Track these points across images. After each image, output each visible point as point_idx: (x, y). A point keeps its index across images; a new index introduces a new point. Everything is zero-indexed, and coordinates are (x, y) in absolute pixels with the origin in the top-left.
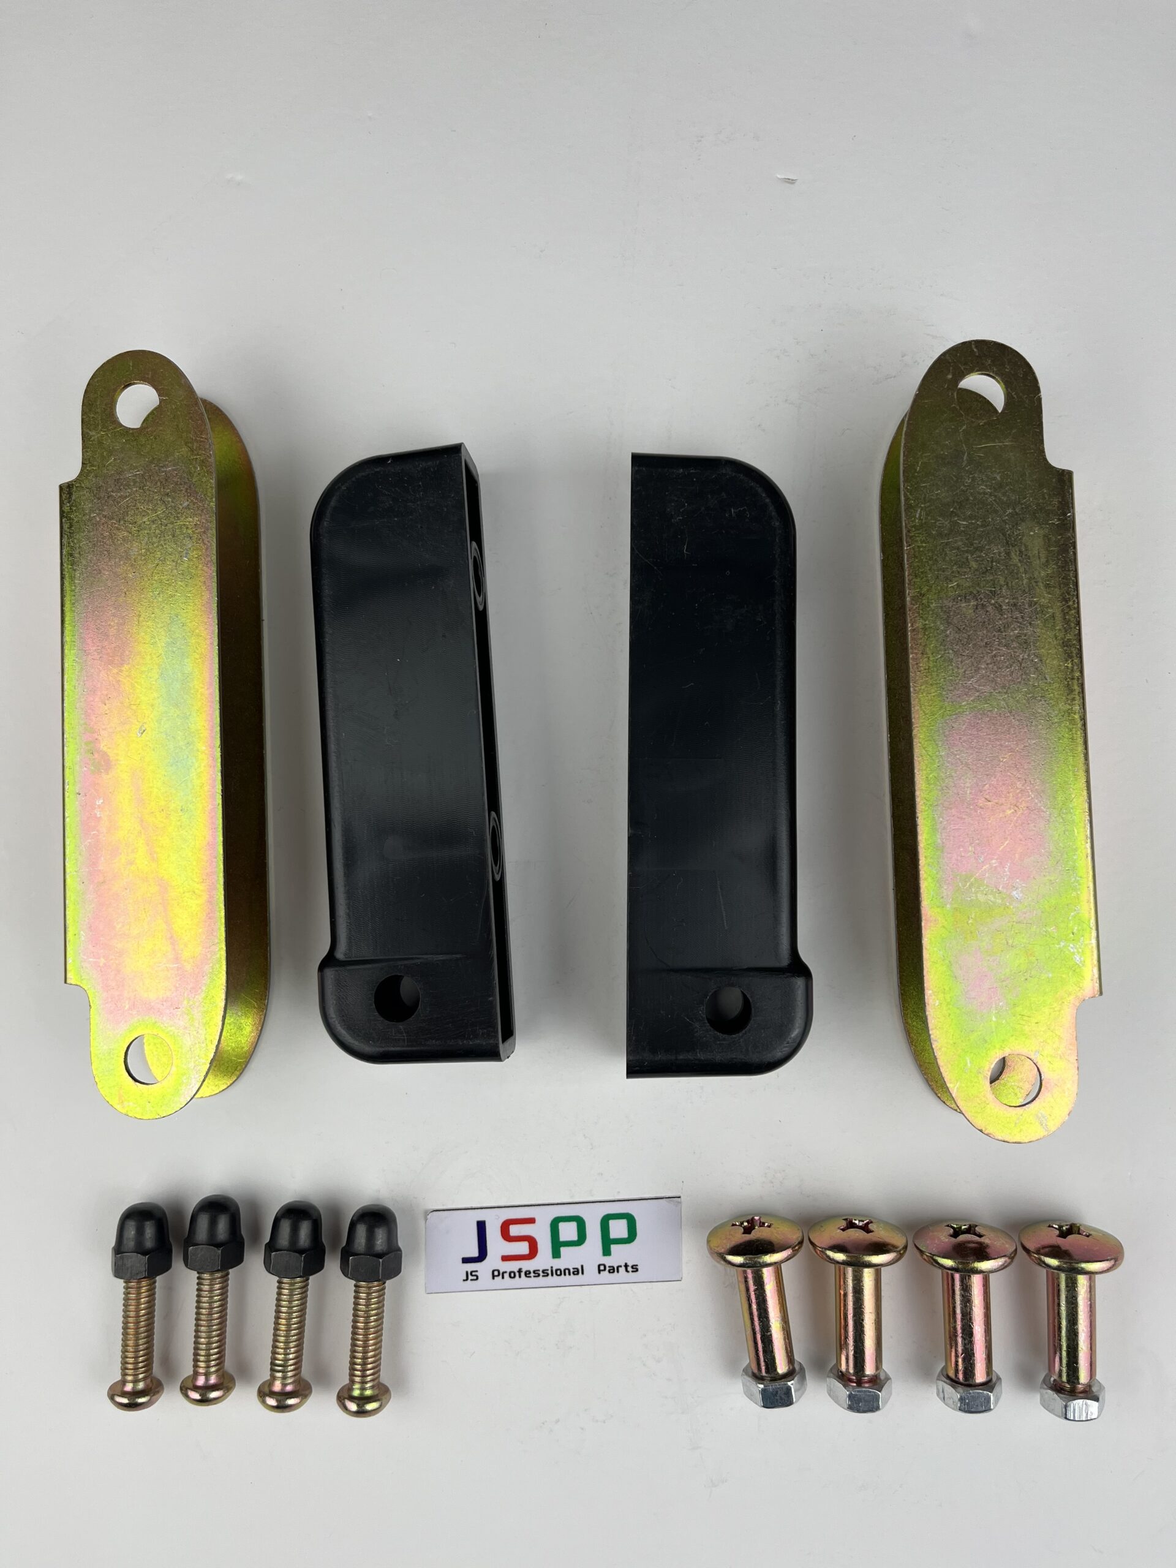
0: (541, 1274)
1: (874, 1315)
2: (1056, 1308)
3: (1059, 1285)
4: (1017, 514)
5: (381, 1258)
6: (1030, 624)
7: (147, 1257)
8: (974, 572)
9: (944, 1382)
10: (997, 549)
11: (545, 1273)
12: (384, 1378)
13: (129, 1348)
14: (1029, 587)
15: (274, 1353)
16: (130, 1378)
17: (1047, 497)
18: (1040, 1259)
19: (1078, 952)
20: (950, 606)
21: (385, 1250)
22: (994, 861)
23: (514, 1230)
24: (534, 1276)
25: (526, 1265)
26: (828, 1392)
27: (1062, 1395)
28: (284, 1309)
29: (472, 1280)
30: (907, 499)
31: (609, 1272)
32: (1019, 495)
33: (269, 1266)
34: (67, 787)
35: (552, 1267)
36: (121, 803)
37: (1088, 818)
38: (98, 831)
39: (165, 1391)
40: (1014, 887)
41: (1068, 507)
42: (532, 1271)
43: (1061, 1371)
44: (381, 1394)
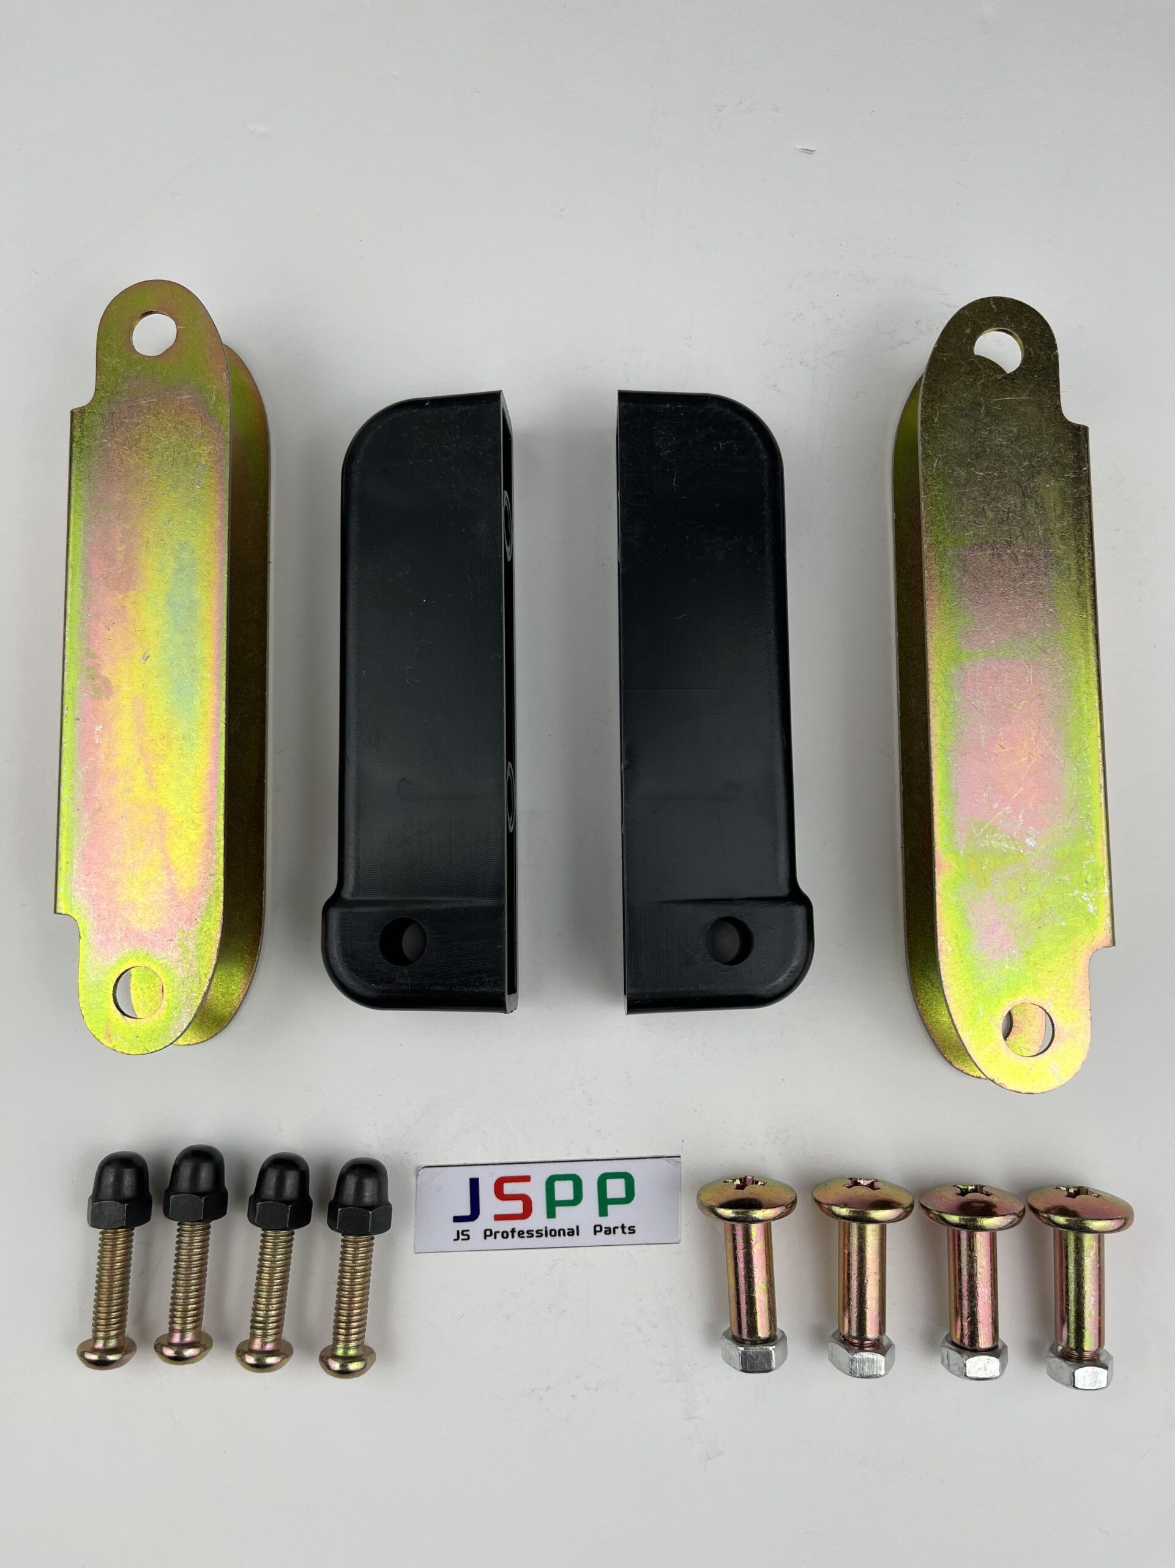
0: (535, 1234)
1: (878, 1275)
2: (1064, 1271)
3: (1067, 1247)
4: (1033, 467)
5: (371, 1211)
6: (1046, 574)
7: (126, 1205)
8: (990, 522)
9: (949, 1348)
10: (1014, 500)
11: (539, 1233)
12: (369, 1340)
13: (102, 1302)
14: (1045, 538)
15: (255, 1309)
16: (101, 1335)
17: (1062, 450)
18: (1049, 1219)
19: (1092, 901)
20: (967, 554)
21: (375, 1203)
22: (1008, 808)
23: (509, 1188)
24: (528, 1237)
25: (519, 1225)
26: (829, 1359)
27: (1070, 1363)
28: (267, 1263)
29: (463, 1240)
30: (924, 449)
31: (605, 1233)
32: (1035, 448)
33: (253, 1218)
34: (65, 712)
35: (546, 1228)
36: (121, 730)
37: (1101, 767)
38: (96, 757)
39: (138, 1351)
40: (1028, 835)
41: (1084, 461)
42: (525, 1232)
43: (1068, 1337)
44: (366, 1355)
